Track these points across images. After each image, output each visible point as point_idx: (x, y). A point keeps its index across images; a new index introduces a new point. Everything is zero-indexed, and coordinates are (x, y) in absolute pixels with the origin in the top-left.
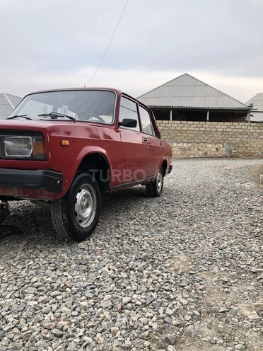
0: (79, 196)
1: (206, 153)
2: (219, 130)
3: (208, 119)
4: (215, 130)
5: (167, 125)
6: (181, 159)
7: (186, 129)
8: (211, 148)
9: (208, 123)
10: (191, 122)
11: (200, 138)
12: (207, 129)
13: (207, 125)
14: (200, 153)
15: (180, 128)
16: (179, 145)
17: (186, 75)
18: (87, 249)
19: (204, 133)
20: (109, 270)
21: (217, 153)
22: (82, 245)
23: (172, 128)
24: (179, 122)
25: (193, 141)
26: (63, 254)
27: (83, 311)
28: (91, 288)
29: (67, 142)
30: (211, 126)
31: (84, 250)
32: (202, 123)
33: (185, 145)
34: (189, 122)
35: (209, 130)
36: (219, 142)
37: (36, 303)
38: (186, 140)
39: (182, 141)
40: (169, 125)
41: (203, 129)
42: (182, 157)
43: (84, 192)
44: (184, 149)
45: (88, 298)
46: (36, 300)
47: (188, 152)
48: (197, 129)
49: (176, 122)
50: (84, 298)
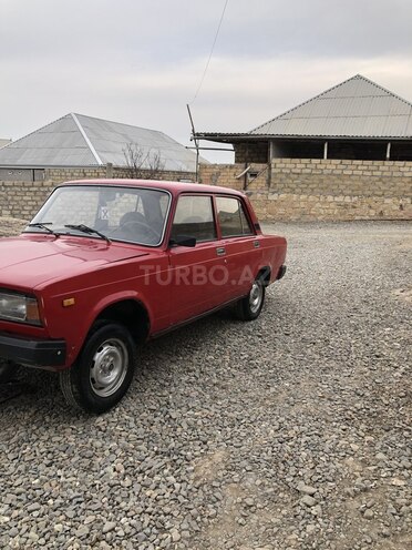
0: (98, 357)
1: (381, 213)
2: (406, 174)
3: (388, 156)
4: (399, 174)
5: (319, 166)
6: (339, 222)
7: (350, 173)
8: (390, 205)
9: (386, 163)
10: (359, 162)
11: (372, 187)
12: (385, 174)
13: (386, 167)
14: (372, 212)
15: (339, 172)
16: (336, 199)
17: (358, 77)
18: (103, 429)
19: (380, 180)
20: (115, 470)
21: (401, 214)
22: (100, 420)
23: (325, 172)
24: (338, 161)
25: (360, 192)
26: (71, 437)
27: (52, 539)
28: (78, 502)
29: (72, 301)
30: (393, 169)
31: (100, 430)
32: (376, 163)
33: (348, 199)
34: (355, 162)
35: (389, 174)
36: (404, 196)
37: (7, 519)
38: (350, 192)
39: (342, 193)
40: (322, 167)
41: (379, 173)
42: (342, 218)
43: (106, 350)
44: (346, 206)
45: (67, 519)
46: (9, 515)
47: (352, 211)
48: (369, 174)
49: (333, 161)
50: (62, 517)
